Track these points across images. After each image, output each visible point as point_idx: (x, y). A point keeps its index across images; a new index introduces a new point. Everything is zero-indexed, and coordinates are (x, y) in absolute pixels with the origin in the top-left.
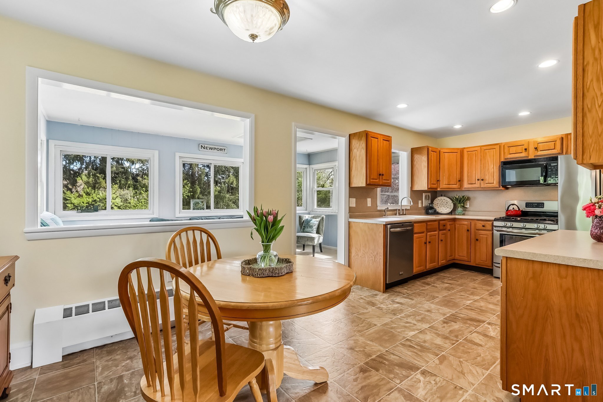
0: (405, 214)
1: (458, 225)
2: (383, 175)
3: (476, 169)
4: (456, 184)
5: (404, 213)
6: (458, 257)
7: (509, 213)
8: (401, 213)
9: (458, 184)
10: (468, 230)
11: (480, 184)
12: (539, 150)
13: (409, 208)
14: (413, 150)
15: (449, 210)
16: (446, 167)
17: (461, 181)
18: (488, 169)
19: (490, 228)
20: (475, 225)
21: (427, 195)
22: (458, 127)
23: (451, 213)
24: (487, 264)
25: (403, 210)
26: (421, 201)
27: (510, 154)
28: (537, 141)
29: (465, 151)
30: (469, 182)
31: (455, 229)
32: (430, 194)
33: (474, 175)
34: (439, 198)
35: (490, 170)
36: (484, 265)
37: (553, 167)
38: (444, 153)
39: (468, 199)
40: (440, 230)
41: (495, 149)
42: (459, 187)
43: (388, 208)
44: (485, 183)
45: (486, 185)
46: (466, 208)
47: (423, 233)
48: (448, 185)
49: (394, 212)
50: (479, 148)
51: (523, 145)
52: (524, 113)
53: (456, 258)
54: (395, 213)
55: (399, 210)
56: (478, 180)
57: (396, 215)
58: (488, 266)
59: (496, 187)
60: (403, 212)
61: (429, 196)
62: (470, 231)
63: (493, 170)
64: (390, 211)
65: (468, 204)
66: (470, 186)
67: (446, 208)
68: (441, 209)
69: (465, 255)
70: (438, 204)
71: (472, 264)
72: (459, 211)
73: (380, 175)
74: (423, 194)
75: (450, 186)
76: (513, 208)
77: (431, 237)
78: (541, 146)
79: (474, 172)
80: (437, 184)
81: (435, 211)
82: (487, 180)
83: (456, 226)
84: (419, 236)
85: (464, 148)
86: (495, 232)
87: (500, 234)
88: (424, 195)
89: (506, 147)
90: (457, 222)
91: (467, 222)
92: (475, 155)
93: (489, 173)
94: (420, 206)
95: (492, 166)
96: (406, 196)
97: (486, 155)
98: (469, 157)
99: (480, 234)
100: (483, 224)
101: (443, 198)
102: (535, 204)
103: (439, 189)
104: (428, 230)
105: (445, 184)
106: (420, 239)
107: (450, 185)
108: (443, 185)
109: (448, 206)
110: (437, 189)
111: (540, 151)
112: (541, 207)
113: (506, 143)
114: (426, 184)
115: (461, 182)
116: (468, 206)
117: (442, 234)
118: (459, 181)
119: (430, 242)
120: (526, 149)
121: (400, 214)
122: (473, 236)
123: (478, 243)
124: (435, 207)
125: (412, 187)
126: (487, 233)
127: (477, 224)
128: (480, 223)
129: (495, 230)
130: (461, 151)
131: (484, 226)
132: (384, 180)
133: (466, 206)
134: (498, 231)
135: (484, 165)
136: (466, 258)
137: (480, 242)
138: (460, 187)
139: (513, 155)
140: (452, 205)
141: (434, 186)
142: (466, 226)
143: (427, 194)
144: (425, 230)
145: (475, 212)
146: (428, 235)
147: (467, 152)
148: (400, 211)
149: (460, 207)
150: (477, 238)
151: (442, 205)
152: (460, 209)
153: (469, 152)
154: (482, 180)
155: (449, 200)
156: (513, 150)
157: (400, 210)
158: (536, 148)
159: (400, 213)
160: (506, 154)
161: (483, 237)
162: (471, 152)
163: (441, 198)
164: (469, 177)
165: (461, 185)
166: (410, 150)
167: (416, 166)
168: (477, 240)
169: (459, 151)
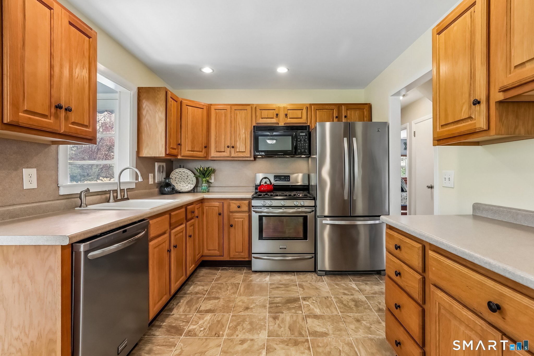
0: (128, 199)
1: (207, 208)
2: (68, 110)
3: (225, 133)
4: (201, 152)
5: (126, 197)
6: (207, 252)
7: (262, 189)
8: (119, 197)
9: (204, 151)
10: (220, 214)
11: (230, 152)
12: (288, 118)
13: (133, 186)
14: (141, 91)
15: (190, 187)
16: (190, 127)
17: (207, 147)
18: (240, 134)
19: (246, 209)
20: (229, 205)
21: (160, 166)
22: (207, 70)
23: (193, 191)
24: (243, 256)
25: (122, 191)
26: (152, 174)
27: (262, 118)
28: (287, 108)
29: (213, 108)
30: (217, 149)
31: (203, 213)
32: (164, 164)
33: (223, 141)
34: (177, 170)
35: (241, 135)
36: (240, 258)
37: (301, 137)
38: (187, 105)
39: (213, 171)
40: (187, 220)
41: (246, 110)
42: (205, 155)
43: (88, 190)
44: (236, 152)
45: (236, 155)
46: (211, 183)
47: (164, 233)
48: (192, 151)
49: (104, 197)
50: (229, 106)
51: (274, 110)
52: (282, 70)
53: (204, 254)
54: (106, 198)
55: (115, 191)
56: (228, 147)
57: (108, 201)
58: (244, 258)
59: (248, 157)
60: (122, 194)
61: (163, 166)
62: (222, 214)
63: (244, 135)
64: (96, 194)
65: (213, 177)
66: (218, 154)
67: (187, 184)
68: (181, 185)
69: (217, 248)
70: (176, 178)
71: (226, 258)
72: (203, 187)
73: (59, 107)
74: (156, 163)
75: (195, 153)
76: (265, 183)
77: (177, 236)
78: (290, 114)
79: (223, 137)
80: (178, 149)
81: (173, 189)
82: (238, 148)
83: (204, 209)
84: (159, 241)
85: (211, 105)
86: (253, 213)
87: (260, 216)
88: (157, 165)
89: (258, 110)
90: (206, 204)
91: (218, 203)
92: (224, 115)
93: (240, 138)
94: (151, 181)
95: (244, 131)
96: (128, 166)
97: (237, 116)
98: (217, 116)
99: (234, 218)
100: (239, 205)
101: (182, 170)
102: (282, 177)
103: (179, 157)
104: (172, 226)
105: (188, 151)
106: (160, 247)
107: (194, 151)
108: (185, 151)
109: (190, 181)
110: (176, 156)
111: (290, 118)
112: (288, 180)
113: (258, 105)
114: (162, 147)
115: (208, 149)
116: (212, 181)
117: (190, 227)
118: (205, 147)
119: (175, 247)
120: (277, 115)
121: (116, 200)
122: (226, 221)
123: (232, 229)
124: (173, 183)
125: (138, 152)
126: (243, 216)
127: (231, 204)
128: (235, 203)
129: (253, 211)
130: (208, 108)
131: (239, 207)
132: (73, 123)
133: (210, 181)
134: (256, 212)
135: (235, 129)
136: (217, 253)
137: (235, 228)
138: (207, 155)
139: (265, 119)
140: (194, 179)
141: (174, 152)
142: (216, 208)
143: (161, 164)
144: (167, 226)
145: (221, 188)
146: (172, 233)
147: (215, 110)
148: (117, 193)
149: (204, 182)
150: (231, 223)
151: (182, 180)
152: (205, 185)
153: (217, 111)
154: (233, 147)
155: (190, 173)
156: (265, 113)
157: (117, 190)
158: (286, 115)
159: (117, 197)
160: (258, 117)
161: (238, 221)
162: (219, 111)
163: (180, 170)
164: (217, 142)
165: (208, 153)
166: (136, 90)
167: (146, 117)
168: (231, 226)
169: (205, 108)
